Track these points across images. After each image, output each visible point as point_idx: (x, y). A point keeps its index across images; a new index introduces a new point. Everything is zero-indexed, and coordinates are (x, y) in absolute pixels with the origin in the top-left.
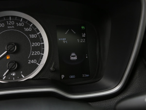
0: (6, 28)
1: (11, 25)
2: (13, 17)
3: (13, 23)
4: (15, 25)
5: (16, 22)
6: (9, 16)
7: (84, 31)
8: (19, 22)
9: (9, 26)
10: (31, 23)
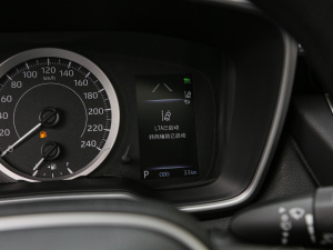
0: (39, 79)
1: (50, 75)
2: (54, 59)
3: (53, 70)
4: (58, 74)
5: (58, 68)
6: (46, 58)
7: (188, 87)
8: (65, 69)
9: (47, 75)
10: (87, 71)
